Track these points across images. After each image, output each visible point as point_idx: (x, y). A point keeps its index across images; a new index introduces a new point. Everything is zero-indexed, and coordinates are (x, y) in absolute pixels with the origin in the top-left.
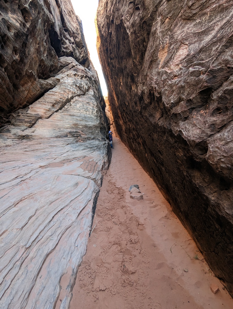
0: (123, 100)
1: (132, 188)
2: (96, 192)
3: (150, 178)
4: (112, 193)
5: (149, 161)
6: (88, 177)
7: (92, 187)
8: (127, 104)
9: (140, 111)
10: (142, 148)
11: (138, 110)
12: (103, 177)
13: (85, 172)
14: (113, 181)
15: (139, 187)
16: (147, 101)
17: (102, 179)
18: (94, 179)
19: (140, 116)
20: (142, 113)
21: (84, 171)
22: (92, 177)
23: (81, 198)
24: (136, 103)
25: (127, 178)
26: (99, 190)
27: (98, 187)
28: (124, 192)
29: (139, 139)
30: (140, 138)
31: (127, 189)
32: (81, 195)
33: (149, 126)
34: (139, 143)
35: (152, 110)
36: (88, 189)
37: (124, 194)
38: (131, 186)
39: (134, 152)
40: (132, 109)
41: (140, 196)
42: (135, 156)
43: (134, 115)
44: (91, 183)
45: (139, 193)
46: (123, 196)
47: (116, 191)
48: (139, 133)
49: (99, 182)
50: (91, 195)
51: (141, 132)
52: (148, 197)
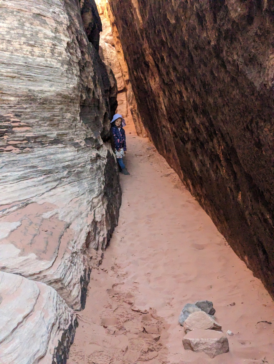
0: (160, 8)
1: (189, 312)
2: (62, 327)
3: (252, 278)
4: (122, 332)
5: (248, 217)
6: (36, 276)
7: (50, 310)
8: (173, 21)
9: (215, 45)
10: (223, 172)
11: (209, 42)
12: (89, 275)
13: (26, 258)
14: (124, 289)
15: (214, 311)
16: (236, 11)
17: (85, 282)
18: (56, 281)
19: (215, 61)
20: (222, 51)
21: (21, 255)
22: (52, 276)
23: (10, 348)
24: (201, 19)
25: (175, 277)
26: (76, 320)
27: (70, 309)
28: (161, 326)
29: (215, 141)
30: (218, 139)
31: (173, 315)
32: (11, 338)
33: (247, 96)
34: (214, 158)
35: (254, 41)
36: (36, 317)
37: (163, 334)
38: (188, 305)
39: (198, 187)
40: (188, 39)
41: (218, 342)
42: (203, 200)
43: (195, 59)
44: (45, 295)
45: (213, 329)
46: (158, 342)
47: (135, 325)
48: (214, 122)
49: (76, 292)
50: (45, 338)
51: (220, 117)
52: (248, 345)
